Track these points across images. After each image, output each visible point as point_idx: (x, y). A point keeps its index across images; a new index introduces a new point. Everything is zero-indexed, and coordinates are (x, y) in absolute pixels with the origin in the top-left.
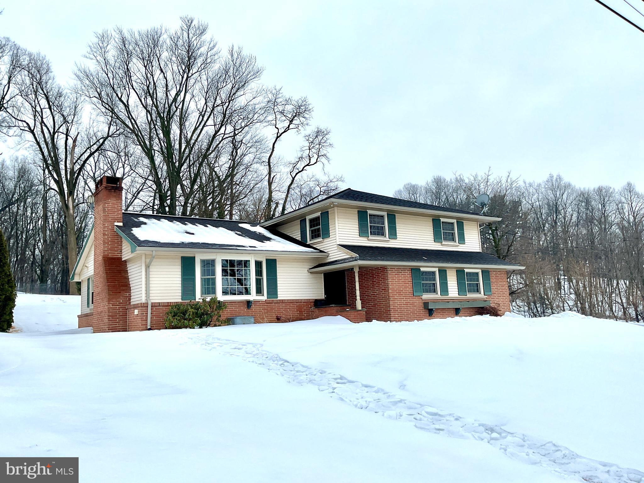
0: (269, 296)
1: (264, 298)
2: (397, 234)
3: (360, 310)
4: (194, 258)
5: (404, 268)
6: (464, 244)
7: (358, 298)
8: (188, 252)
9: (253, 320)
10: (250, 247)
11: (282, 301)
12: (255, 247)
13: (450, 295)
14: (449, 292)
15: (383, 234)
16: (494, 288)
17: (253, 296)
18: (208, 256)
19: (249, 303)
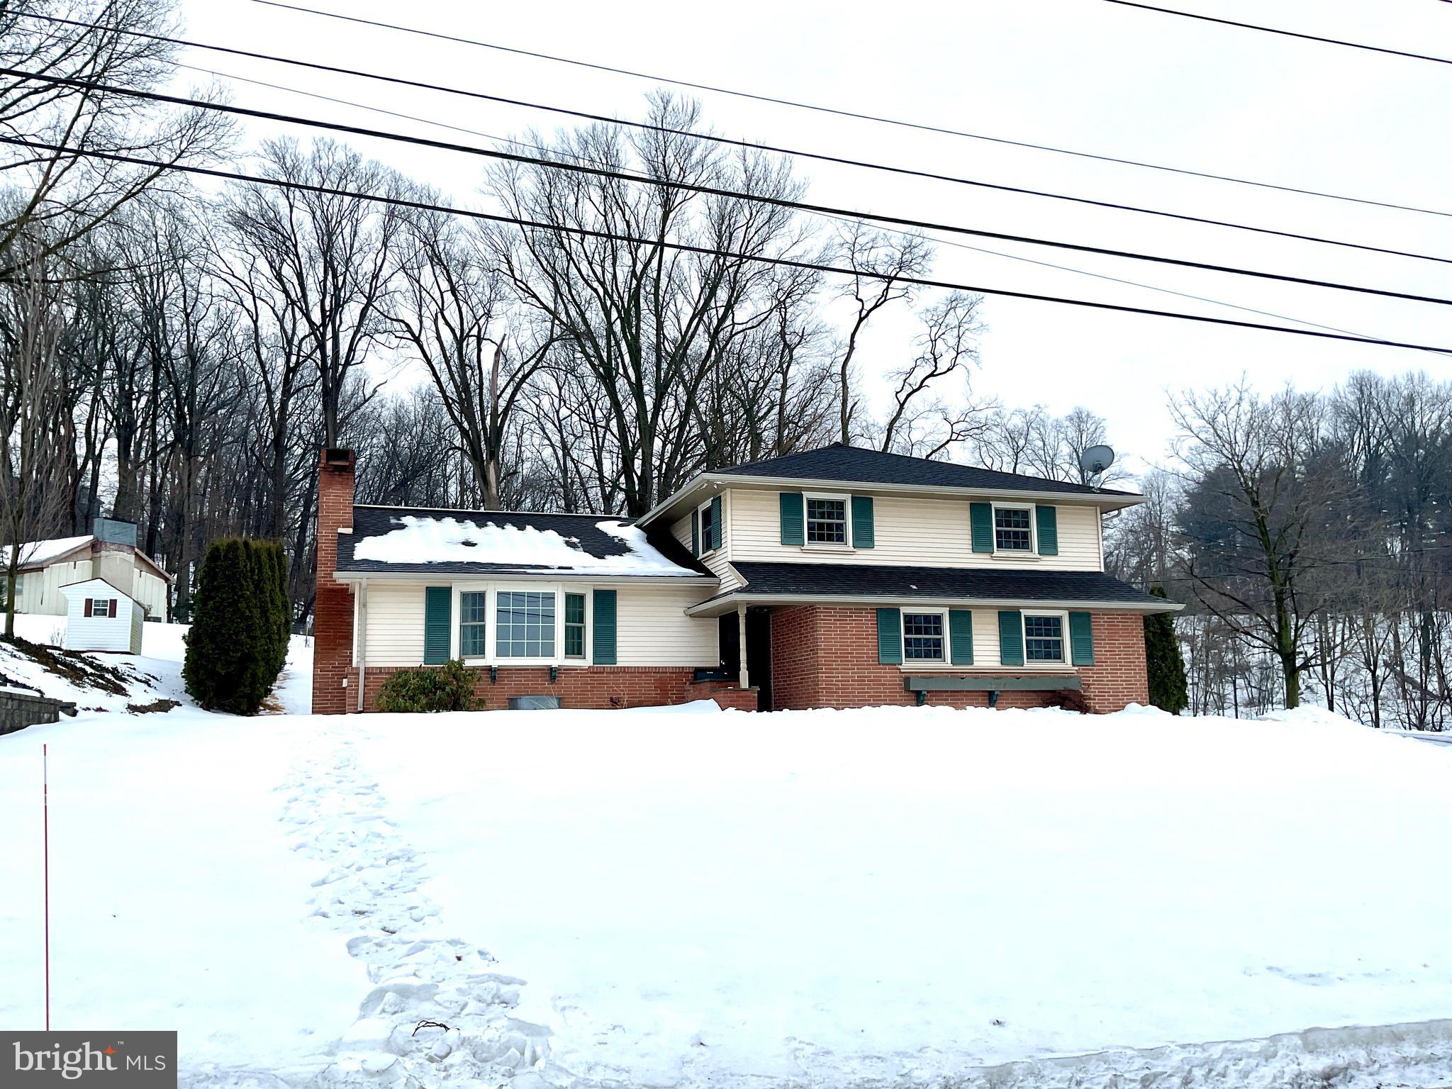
0: (598, 660)
1: (587, 661)
2: (875, 538)
3: (745, 690)
4: (448, 591)
5: (859, 608)
6: (1056, 554)
7: (743, 665)
8: (438, 580)
9: (555, 702)
10: (560, 568)
11: (624, 670)
12: (570, 568)
13: (976, 664)
14: (975, 658)
15: (841, 538)
16: (1101, 650)
17: (559, 659)
18: (472, 585)
19: (552, 673)
